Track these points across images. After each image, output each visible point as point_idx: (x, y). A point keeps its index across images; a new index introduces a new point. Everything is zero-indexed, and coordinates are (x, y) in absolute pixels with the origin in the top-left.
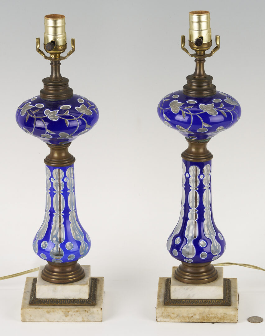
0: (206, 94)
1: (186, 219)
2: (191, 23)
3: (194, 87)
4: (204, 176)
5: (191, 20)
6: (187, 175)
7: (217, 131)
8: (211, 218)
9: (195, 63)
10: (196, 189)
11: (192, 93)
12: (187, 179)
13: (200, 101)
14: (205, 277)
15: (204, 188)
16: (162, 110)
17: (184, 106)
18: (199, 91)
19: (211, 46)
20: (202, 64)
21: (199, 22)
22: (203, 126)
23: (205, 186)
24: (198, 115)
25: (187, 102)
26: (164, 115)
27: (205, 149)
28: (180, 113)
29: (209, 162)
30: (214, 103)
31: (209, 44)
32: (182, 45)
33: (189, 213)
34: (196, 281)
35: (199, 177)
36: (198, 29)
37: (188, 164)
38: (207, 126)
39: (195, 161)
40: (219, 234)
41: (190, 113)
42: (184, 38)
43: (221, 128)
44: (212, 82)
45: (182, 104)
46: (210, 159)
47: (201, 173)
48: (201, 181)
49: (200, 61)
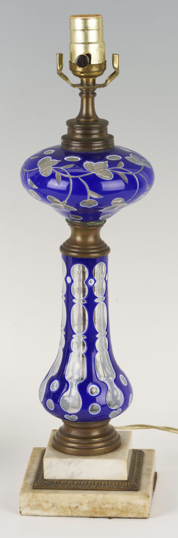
0: (97, 146)
1: (67, 351)
2: (72, 31)
3: (78, 137)
4: (95, 281)
5: (72, 28)
6: (69, 281)
7: (113, 206)
8: (108, 350)
9: (80, 98)
10: (83, 301)
11: (76, 146)
12: (69, 287)
13: (86, 157)
14: (99, 445)
15: (96, 301)
16: (26, 172)
17: (59, 165)
18: (87, 141)
19: (105, 69)
20: (90, 100)
21: (86, 29)
22: (89, 197)
23: (97, 298)
24: (81, 178)
25: (65, 159)
26: (29, 180)
27: (97, 237)
28: (53, 176)
29: (104, 259)
30: (109, 161)
31: (102, 67)
32: (59, 68)
33: (73, 341)
34: (86, 450)
35: (87, 282)
36: (82, 42)
37: (70, 261)
38: (95, 196)
39: (80, 256)
40: (121, 375)
41: (68, 176)
42: (61, 56)
43: (120, 201)
44: (106, 129)
45: (56, 161)
46: (104, 254)
47: (91, 276)
48: (91, 289)
49: (87, 94)
